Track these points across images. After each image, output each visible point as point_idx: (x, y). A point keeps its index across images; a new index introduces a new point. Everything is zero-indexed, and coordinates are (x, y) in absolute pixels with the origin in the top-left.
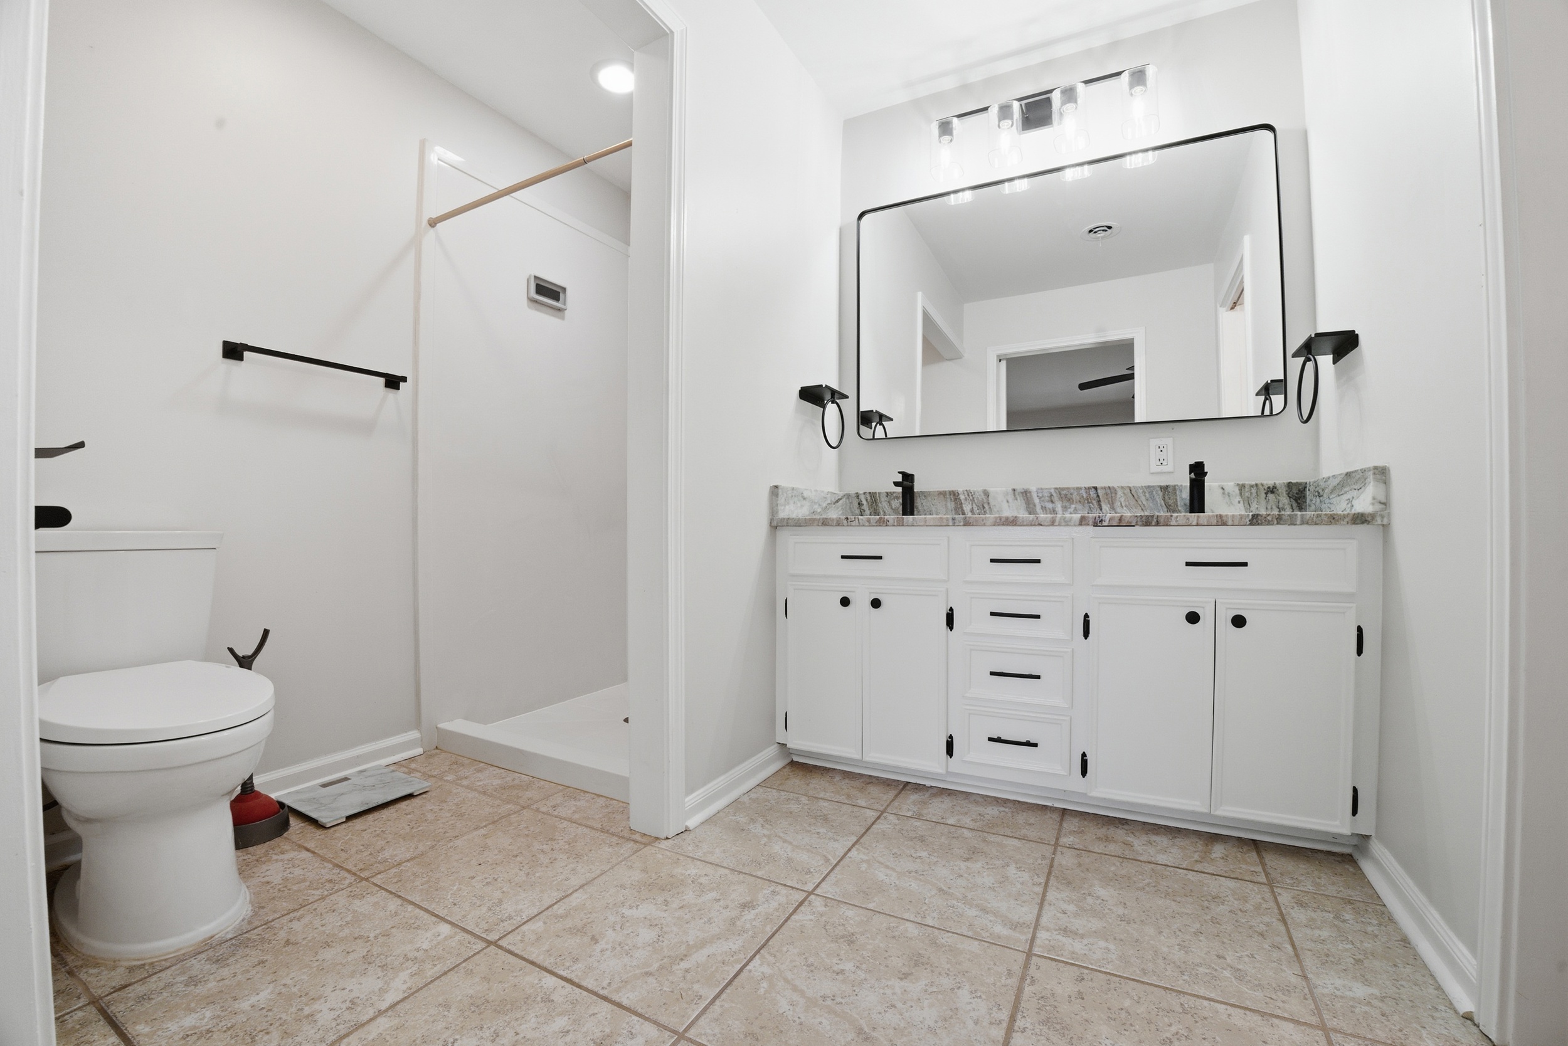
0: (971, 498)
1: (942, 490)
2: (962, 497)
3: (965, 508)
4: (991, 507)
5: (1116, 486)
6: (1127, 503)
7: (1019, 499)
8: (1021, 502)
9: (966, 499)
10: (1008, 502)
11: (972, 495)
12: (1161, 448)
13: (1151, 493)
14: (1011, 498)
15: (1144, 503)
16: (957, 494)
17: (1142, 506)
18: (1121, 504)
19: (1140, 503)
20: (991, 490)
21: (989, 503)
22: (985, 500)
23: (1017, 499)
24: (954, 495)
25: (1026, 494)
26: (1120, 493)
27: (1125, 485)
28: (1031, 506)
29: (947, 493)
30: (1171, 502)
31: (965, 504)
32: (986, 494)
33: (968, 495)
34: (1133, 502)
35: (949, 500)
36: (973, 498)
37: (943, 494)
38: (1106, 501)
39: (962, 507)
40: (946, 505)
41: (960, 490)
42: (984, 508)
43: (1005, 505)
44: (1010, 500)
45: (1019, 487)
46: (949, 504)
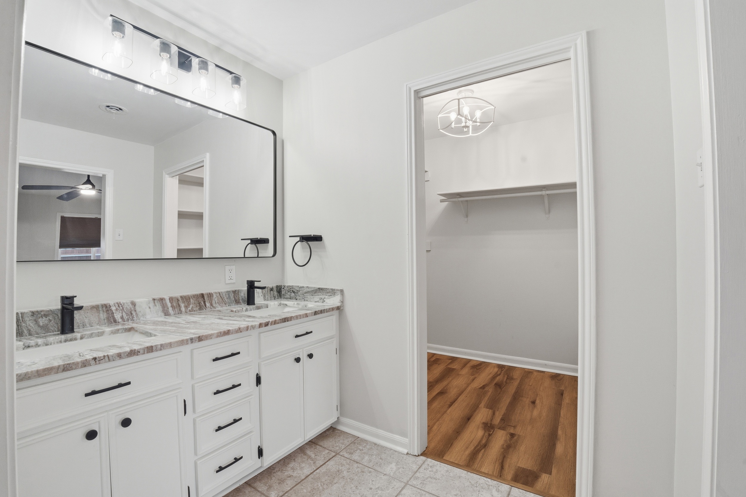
0: (121, 308)
1: (94, 303)
2: (113, 308)
3: (116, 317)
4: (138, 313)
5: (213, 292)
6: (218, 301)
7: (157, 305)
8: (159, 307)
9: (117, 310)
10: (150, 308)
11: (122, 306)
12: (231, 271)
13: (229, 294)
14: (152, 305)
15: (226, 300)
16: (108, 307)
17: (225, 302)
18: (215, 301)
19: (224, 300)
20: (137, 300)
21: (135, 311)
22: (132, 309)
23: (156, 305)
24: (106, 308)
25: (162, 300)
26: (215, 296)
27: (216, 291)
28: (166, 309)
29: (100, 307)
30: (237, 298)
31: (115, 313)
32: (134, 304)
33: (119, 306)
34: (221, 300)
35: (101, 312)
36: (123, 308)
37: (96, 308)
38: (208, 301)
39: (113, 317)
40: (99, 315)
41: (111, 303)
42: (132, 314)
43: (148, 310)
44: (151, 307)
45: (157, 297)
46: (101, 315)
